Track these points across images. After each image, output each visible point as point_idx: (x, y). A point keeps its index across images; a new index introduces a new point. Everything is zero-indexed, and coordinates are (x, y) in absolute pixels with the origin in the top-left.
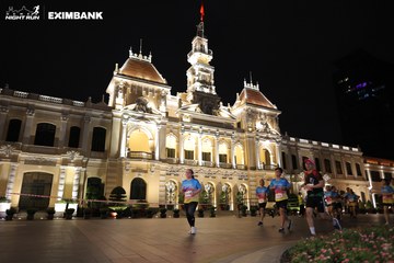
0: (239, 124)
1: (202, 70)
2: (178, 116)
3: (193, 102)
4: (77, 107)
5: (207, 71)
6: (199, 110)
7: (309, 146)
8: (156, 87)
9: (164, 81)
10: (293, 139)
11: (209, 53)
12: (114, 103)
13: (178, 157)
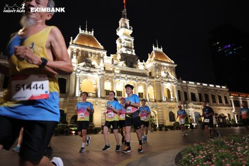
1: (126, 40)
3: (121, 60)
5: (129, 40)
6: (125, 65)
7: (195, 86)
9: (102, 47)
10: (184, 82)
11: (130, 28)
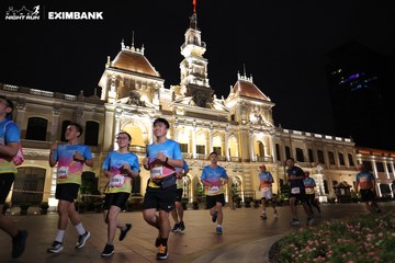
0: (233, 117)
1: (195, 63)
2: (171, 109)
3: (187, 95)
4: (69, 101)
5: (200, 64)
7: (303, 137)
8: (149, 81)
9: (157, 74)
10: (286, 131)
11: (202, 45)
12: (107, 97)
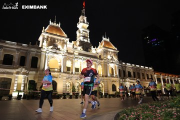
0: (100, 56)
1: (84, 31)
2: (72, 52)
3: (79, 46)
4: (24, 47)
5: (86, 32)
6: (82, 49)
7: (131, 66)
8: (62, 39)
9: (66, 35)
10: (124, 63)
13: (72, 71)
